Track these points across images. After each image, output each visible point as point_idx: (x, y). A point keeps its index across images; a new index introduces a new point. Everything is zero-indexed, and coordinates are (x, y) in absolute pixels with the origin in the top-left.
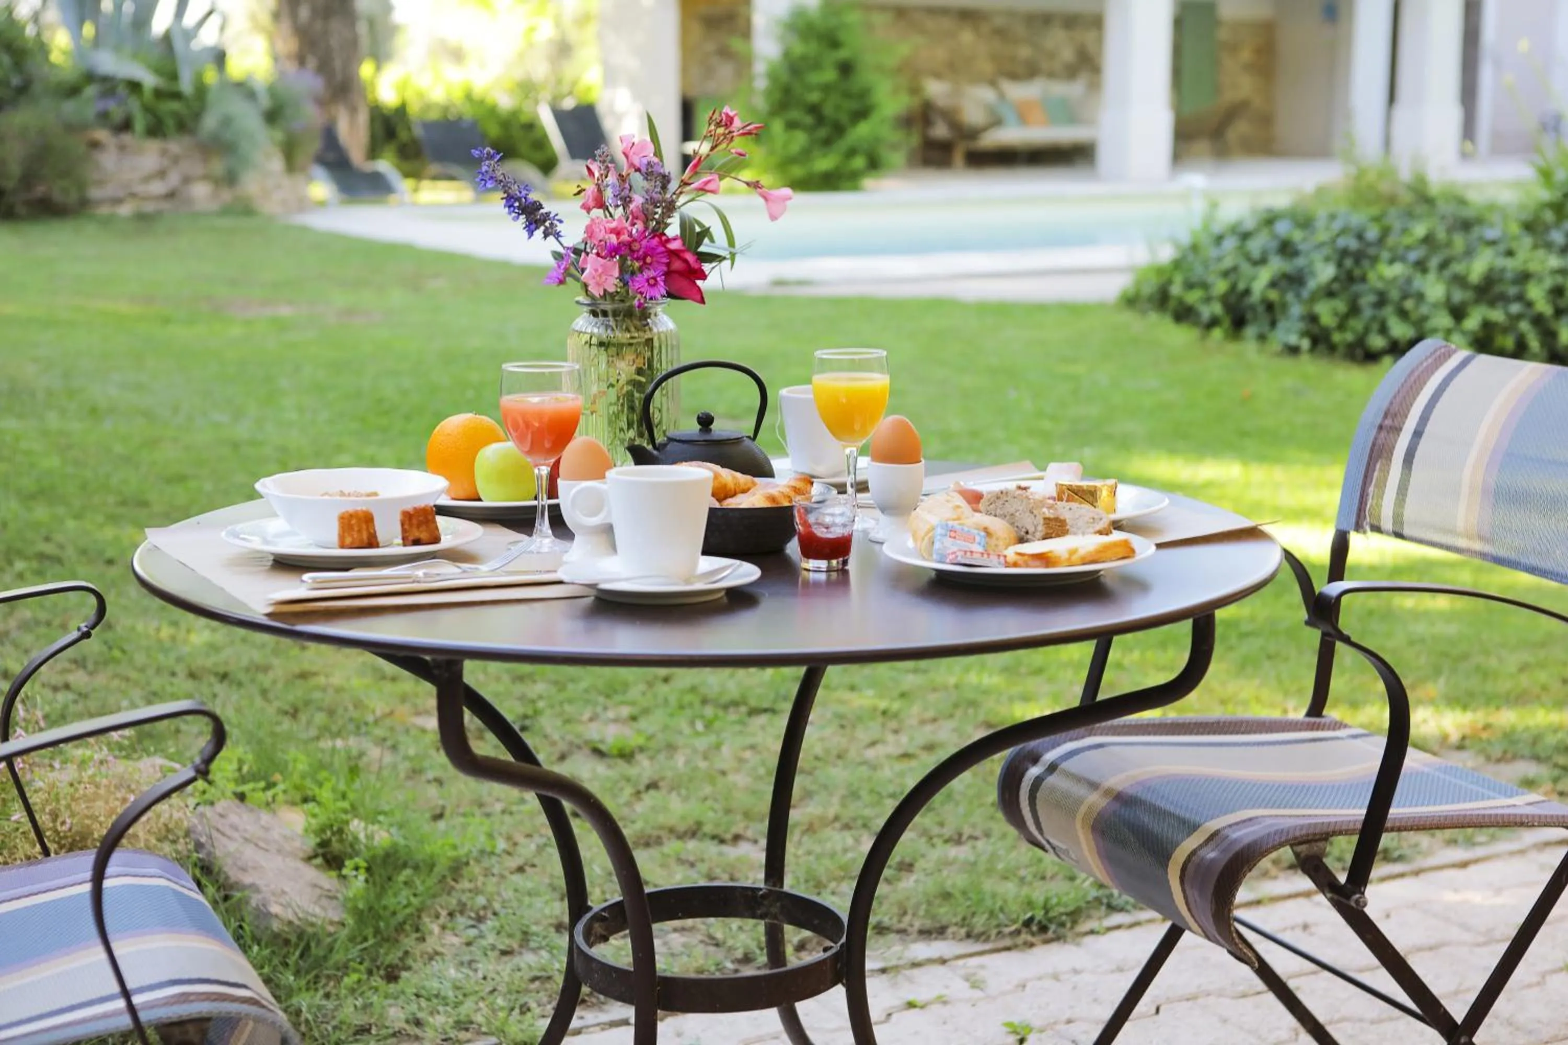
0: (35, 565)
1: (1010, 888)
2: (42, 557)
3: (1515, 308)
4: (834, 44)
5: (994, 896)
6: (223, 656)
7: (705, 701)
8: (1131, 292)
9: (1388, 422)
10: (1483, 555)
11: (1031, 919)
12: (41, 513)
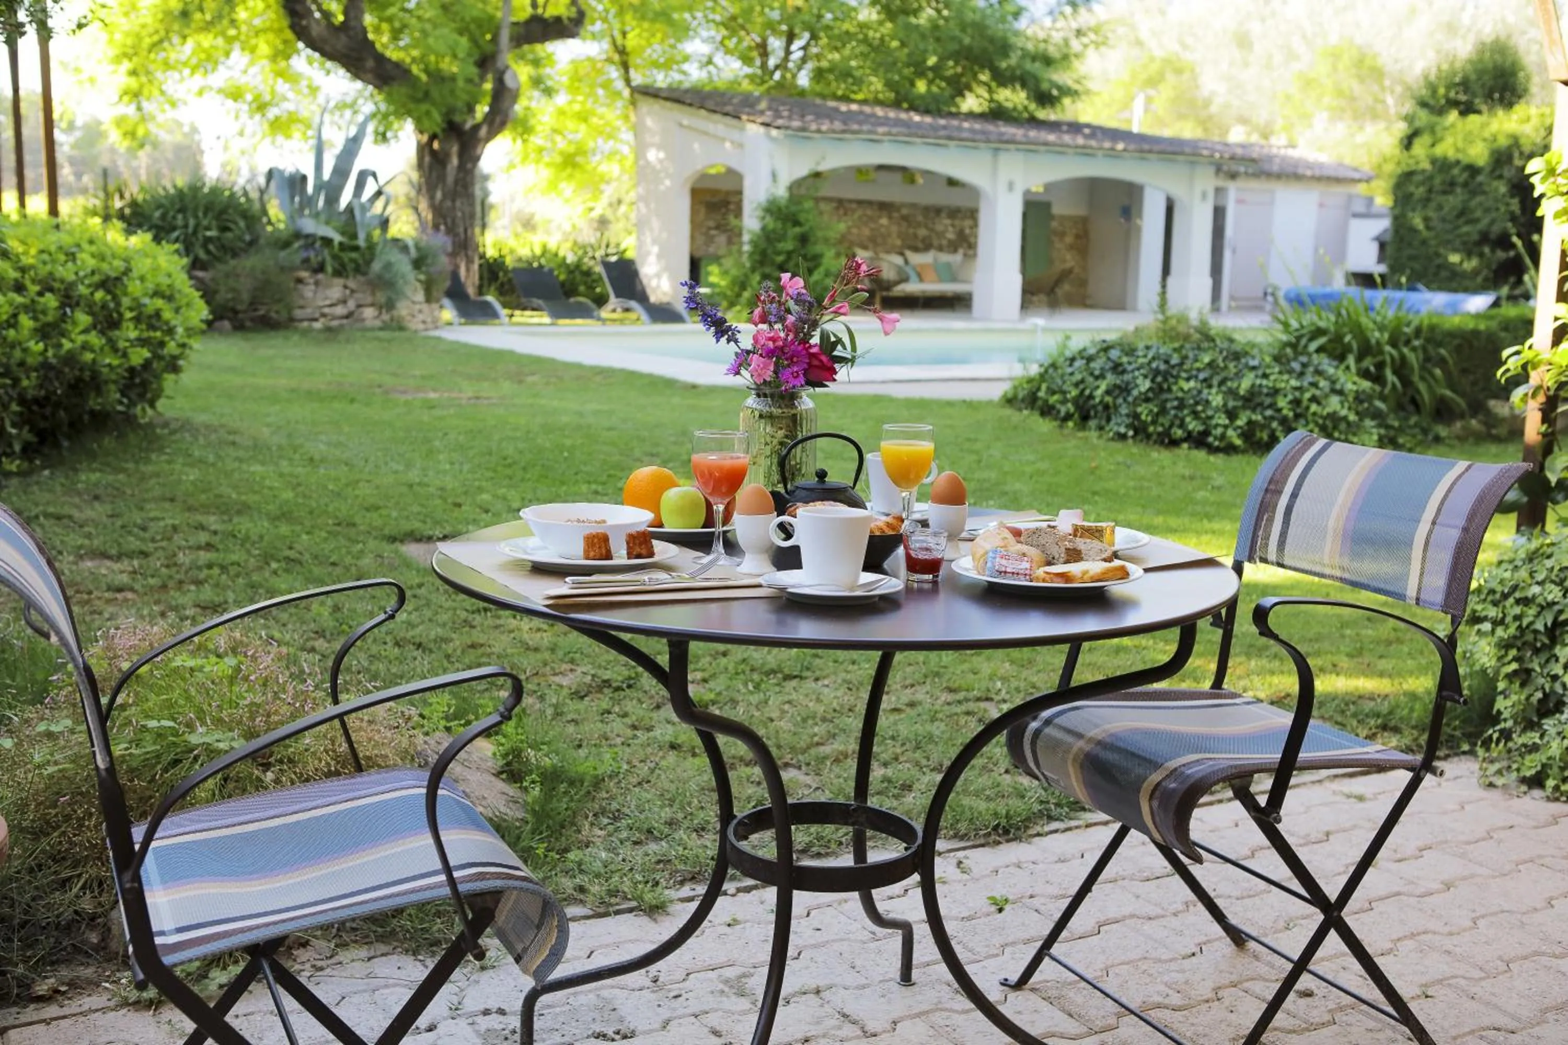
0: (283, 565)
1: (982, 805)
2: (288, 559)
3: (1269, 413)
4: (797, 223)
5: (971, 808)
6: (417, 631)
7: (752, 670)
8: (1010, 395)
9: (1272, 487)
10: (1342, 580)
11: (998, 825)
12: (284, 529)
